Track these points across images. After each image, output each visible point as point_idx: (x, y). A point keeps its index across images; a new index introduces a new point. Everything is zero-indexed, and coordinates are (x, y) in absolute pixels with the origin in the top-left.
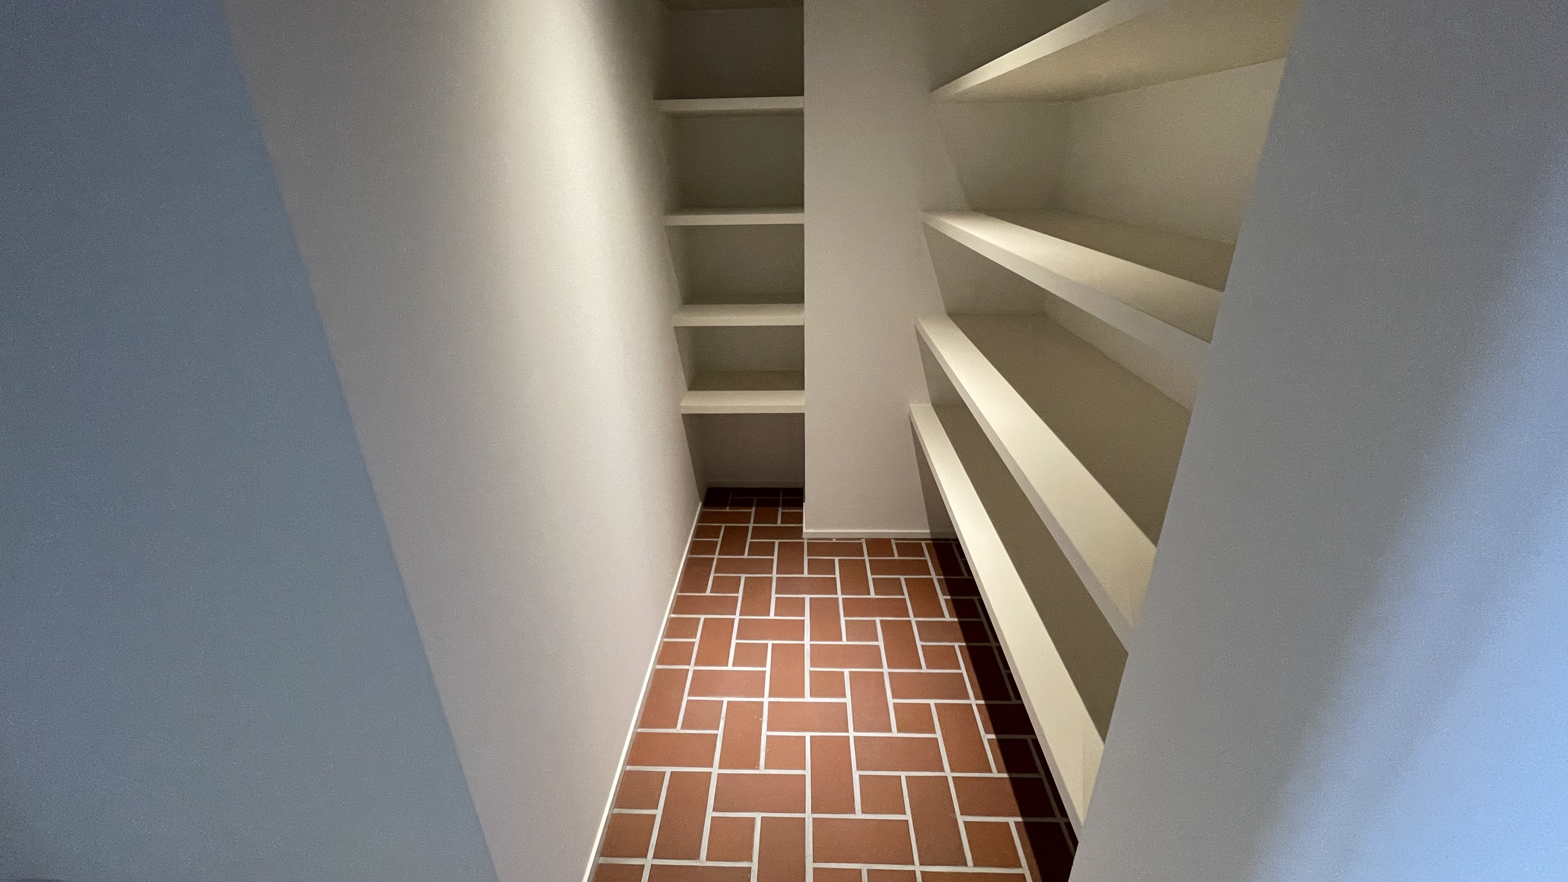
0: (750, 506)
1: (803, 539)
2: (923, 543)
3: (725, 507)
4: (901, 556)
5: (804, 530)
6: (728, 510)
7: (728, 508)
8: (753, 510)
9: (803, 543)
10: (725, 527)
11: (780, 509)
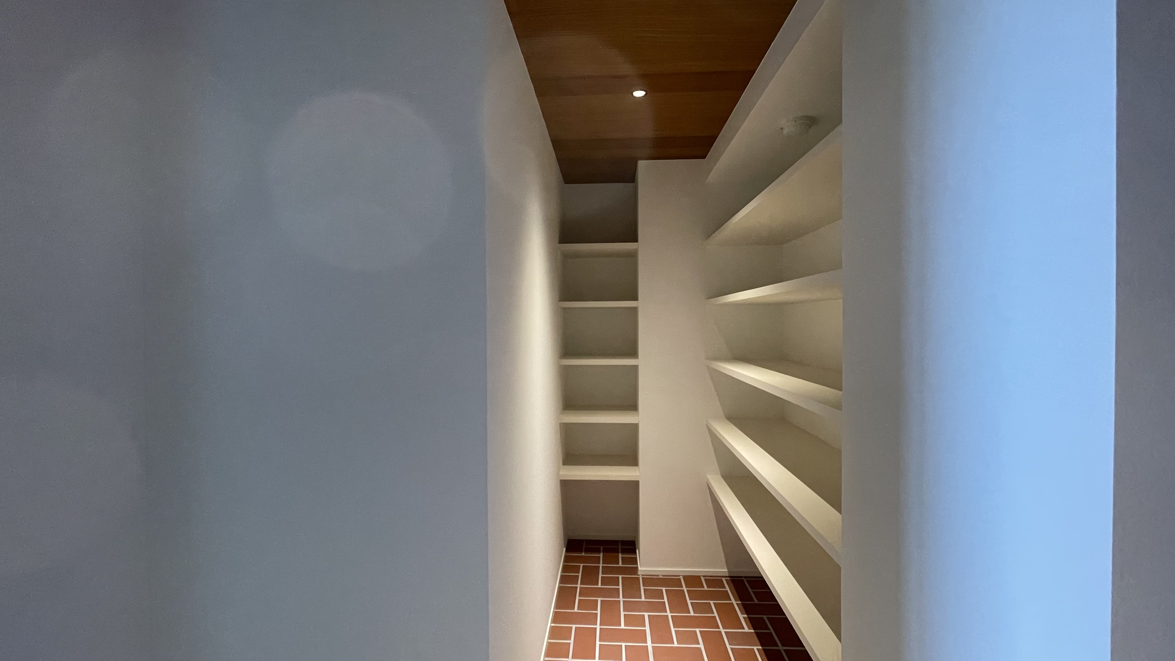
0: (599, 551)
1: (639, 575)
2: (724, 579)
3: (581, 551)
4: (710, 588)
5: (639, 568)
6: (583, 554)
7: (583, 553)
8: (602, 554)
9: (639, 578)
10: (583, 566)
11: (620, 555)
